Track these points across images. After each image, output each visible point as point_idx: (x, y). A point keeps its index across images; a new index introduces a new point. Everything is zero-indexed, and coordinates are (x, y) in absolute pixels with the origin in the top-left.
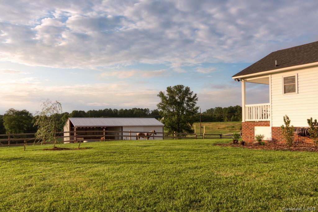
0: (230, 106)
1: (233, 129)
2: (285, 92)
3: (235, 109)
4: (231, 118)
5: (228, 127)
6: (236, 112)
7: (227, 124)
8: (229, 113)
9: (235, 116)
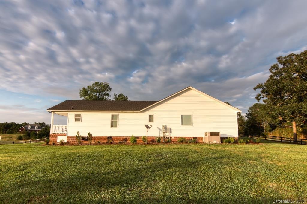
0: (5, 122)
1: (11, 139)
2: (75, 121)
3: (10, 125)
4: (7, 131)
5: (6, 138)
6: (11, 127)
7: (4, 136)
8: (4, 127)
9: (10, 129)
